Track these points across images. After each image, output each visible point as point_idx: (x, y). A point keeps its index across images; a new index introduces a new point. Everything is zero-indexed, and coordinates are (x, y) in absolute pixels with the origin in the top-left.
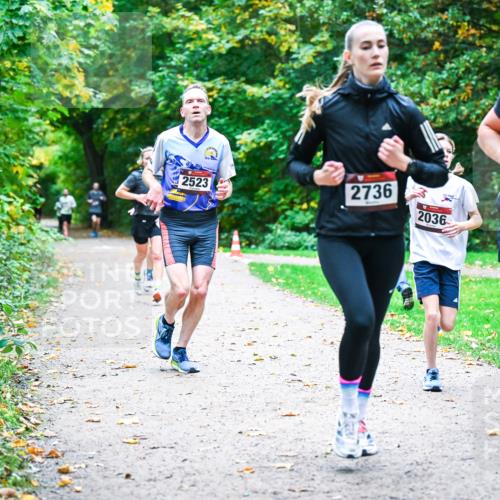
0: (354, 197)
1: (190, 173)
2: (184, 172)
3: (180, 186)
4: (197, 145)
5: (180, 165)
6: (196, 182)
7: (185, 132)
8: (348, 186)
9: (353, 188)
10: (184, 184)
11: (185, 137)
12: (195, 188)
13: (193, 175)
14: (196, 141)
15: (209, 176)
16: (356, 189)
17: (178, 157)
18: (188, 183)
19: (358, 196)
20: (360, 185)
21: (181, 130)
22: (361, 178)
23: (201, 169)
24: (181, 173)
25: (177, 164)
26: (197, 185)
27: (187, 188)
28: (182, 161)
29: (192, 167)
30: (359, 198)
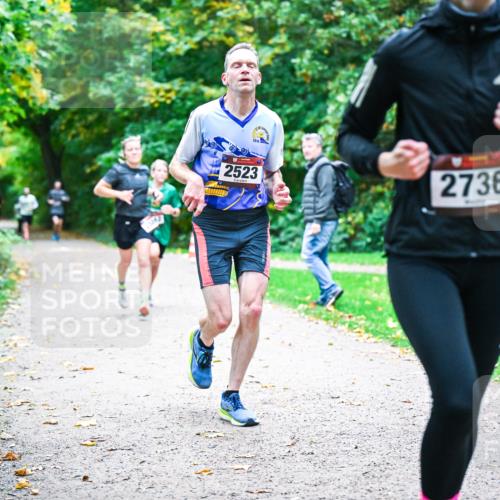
0: (446, 193)
1: (235, 160)
2: (227, 159)
3: (222, 177)
4: (243, 124)
5: (221, 149)
6: (243, 172)
7: (226, 105)
8: (436, 176)
9: (444, 178)
10: (226, 174)
11: (227, 112)
12: (240, 180)
13: (240, 162)
14: (242, 119)
15: (259, 163)
16: (448, 180)
17: (219, 140)
18: (232, 173)
19: (452, 191)
20: (456, 174)
21: (222, 103)
22: (457, 161)
23: (249, 155)
24: (224, 161)
25: (218, 149)
26: (244, 176)
27: (231, 179)
28: (223, 144)
29: (237, 152)
30: (454, 195)
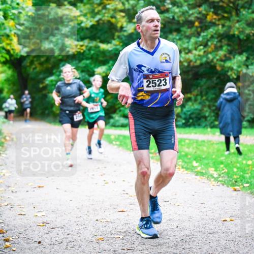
1: (151, 77)
2: (146, 77)
3: (145, 89)
4: (152, 54)
5: (142, 72)
6: (158, 83)
7: (141, 46)
10: (148, 86)
11: (142, 49)
12: (157, 88)
13: (154, 78)
14: (152, 51)
15: (167, 76)
17: (140, 66)
18: (151, 85)
21: (139, 44)
23: (159, 72)
24: (144, 78)
26: (159, 85)
27: (152, 89)
28: (143, 68)
29: (152, 72)
